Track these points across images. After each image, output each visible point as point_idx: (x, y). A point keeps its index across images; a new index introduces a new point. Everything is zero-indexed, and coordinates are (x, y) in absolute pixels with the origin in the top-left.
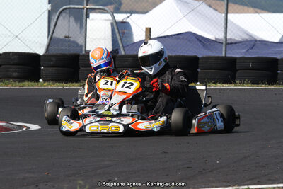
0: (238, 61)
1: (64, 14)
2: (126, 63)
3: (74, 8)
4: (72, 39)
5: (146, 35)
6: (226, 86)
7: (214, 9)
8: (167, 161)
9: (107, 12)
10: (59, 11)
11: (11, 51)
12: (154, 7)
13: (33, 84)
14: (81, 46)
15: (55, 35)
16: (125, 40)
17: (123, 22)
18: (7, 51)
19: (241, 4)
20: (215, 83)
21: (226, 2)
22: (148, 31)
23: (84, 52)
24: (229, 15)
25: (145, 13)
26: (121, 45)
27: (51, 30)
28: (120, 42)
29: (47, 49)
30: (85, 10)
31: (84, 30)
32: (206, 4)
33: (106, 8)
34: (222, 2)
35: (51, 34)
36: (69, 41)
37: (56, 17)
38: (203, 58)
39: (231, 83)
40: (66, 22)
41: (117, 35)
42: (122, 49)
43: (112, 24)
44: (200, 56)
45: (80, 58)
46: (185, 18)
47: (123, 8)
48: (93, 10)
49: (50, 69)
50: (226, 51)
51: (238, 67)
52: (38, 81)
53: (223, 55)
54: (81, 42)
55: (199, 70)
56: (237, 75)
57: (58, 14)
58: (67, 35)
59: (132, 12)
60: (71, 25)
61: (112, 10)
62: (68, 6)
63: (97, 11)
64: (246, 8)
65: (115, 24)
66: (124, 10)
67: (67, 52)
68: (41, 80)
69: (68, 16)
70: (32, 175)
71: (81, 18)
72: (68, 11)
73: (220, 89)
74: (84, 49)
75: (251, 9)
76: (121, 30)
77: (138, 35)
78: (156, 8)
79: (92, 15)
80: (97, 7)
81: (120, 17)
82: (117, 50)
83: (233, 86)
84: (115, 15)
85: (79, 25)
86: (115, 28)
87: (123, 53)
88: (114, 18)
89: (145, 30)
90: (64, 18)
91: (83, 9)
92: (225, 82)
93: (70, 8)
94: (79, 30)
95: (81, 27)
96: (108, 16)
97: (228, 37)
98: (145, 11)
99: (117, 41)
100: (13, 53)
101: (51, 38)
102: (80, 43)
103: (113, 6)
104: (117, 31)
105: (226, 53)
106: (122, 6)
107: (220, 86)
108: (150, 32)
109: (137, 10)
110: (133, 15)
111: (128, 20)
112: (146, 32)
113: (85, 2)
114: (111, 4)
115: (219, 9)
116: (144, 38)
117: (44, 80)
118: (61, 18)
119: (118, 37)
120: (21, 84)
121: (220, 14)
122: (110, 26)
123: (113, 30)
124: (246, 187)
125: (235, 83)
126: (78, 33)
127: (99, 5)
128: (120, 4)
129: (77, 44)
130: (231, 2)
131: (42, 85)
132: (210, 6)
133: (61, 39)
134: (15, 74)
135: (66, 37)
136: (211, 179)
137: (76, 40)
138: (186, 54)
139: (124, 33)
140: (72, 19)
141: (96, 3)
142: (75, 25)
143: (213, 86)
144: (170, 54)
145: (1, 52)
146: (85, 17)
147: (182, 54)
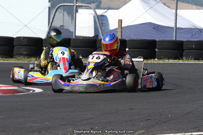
0: (184, 44)
1: (60, 10)
3: (67, 5)
4: (65, 28)
5: (118, 25)
6: (176, 61)
7: (168, 6)
8: (133, 115)
9: (91, 9)
10: (57, 7)
11: (22, 36)
12: (124, 5)
14: (73, 32)
15: (53, 24)
16: (103, 28)
17: (102, 16)
18: (19, 36)
19: (187, 3)
20: (168, 59)
21: (176, 1)
22: (120, 22)
23: (74, 37)
24: (178, 11)
25: (118, 9)
26: (100, 32)
27: (51, 21)
28: (100, 30)
31: (74, 21)
32: (162, 3)
33: (89, 5)
34: (173, 2)
35: (50, 24)
36: (64, 29)
37: (54, 12)
38: (160, 41)
39: (179, 59)
40: (62, 14)
41: (98, 25)
42: (101, 35)
43: (94, 17)
44: (157, 40)
45: (71, 41)
46: (146, 13)
47: (102, 5)
48: (81, 7)
50: (176, 36)
51: (185, 47)
53: (174, 39)
54: (72, 29)
55: (156, 50)
56: (184, 54)
57: (55, 10)
59: (108, 8)
60: (65, 18)
61: (94, 7)
62: (63, 4)
63: (84, 7)
64: (190, 5)
65: (96, 16)
69: (62, 11)
70: (36, 125)
71: (72, 12)
72: (62, 8)
73: (171, 63)
74: (74, 34)
75: (194, 7)
76: (101, 21)
77: (113, 25)
78: (127, 4)
79: (80, 11)
80: (84, 5)
81: (100, 12)
82: (98, 35)
83: (181, 62)
84: (96, 10)
85: (70, 18)
86: (97, 20)
88: (96, 12)
89: (118, 21)
90: (60, 12)
91: (74, 6)
92: (175, 59)
93: (64, 5)
94: (71, 21)
95: (72, 19)
96: (92, 11)
97: (177, 26)
98: (118, 7)
99: (98, 29)
100: (23, 37)
101: (51, 26)
102: (71, 31)
103: (95, 4)
104: (98, 22)
105: (176, 38)
106: (102, 4)
107: (171, 61)
108: (122, 23)
109: (112, 7)
111: (105, 14)
113: (75, 1)
114: (94, 2)
115: (171, 7)
116: (117, 27)
118: (58, 12)
119: (99, 26)
120: (29, 60)
121: (171, 10)
122: (92, 18)
123: (95, 21)
124: (190, 134)
125: (182, 59)
126: (70, 23)
127: (85, 4)
128: (100, 3)
129: (69, 31)
130: (180, 1)
132: (165, 4)
134: (24, 53)
135: (61, 26)
136: (165, 128)
137: (68, 28)
138: (147, 39)
139: (102, 23)
140: (65, 13)
141: (83, 0)
142: (68, 18)
143: (167, 61)
144: (136, 38)
145: (15, 37)
146: (75, 12)
147: (144, 39)
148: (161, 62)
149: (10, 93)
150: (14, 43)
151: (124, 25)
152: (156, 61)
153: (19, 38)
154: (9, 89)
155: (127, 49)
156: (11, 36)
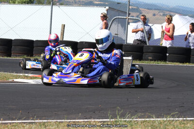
1: (115, 22)
2: (150, 50)
3: (121, 18)
4: (118, 36)
10: (113, 19)
11: (84, 41)
14: (124, 40)
23: (125, 44)
40: (117, 25)
45: (123, 46)
55: (191, 56)
58: (116, 33)
59: (154, 23)
60: (119, 28)
62: (118, 17)
69: (117, 23)
71: (124, 24)
72: (117, 20)
74: (125, 42)
77: (157, 34)
79: (130, 24)
87: (148, 45)
89: (161, 32)
90: (115, 24)
91: (126, 19)
94: (123, 31)
95: (125, 29)
102: (124, 39)
113: (127, 15)
116: (160, 37)
118: (113, 24)
129: (122, 39)
140: (120, 25)
142: (121, 28)
145: (78, 42)
146: (127, 23)
150: (78, 46)
153: (81, 43)
155: (168, 55)
156: (76, 41)
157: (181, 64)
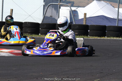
1: (50, 7)
2: (76, 28)
3: (54, 4)
4: (53, 17)
5: (84, 16)
6: (118, 38)
7: (114, 7)
9: (68, 6)
10: (48, 5)
12: (88, 5)
13: (36, 35)
15: (46, 15)
16: (75, 18)
17: (75, 11)
22: (85, 14)
24: (119, 9)
25: (84, 7)
26: (74, 20)
27: (45, 13)
28: (73, 19)
29: (43, 21)
30: (59, 5)
31: (58, 13)
33: (68, 5)
34: (117, 4)
36: (52, 18)
37: (47, 8)
38: (108, 26)
39: (120, 37)
40: (51, 9)
41: (72, 16)
43: (70, 11)
44: (107, 26)
45: (56, 25)
46: (101, 10)
47: (74, 5)
48: (62, 5)
49: (44, 30)
50: (118, 24)
52: (38, 34)
53: (117, 25)
55: (106, 31)
57: (47, 7)
58: (51, 15)
59: (78, 7)
60: (53, 11)
61: (70, 5)
62: (52, 3)
63: (64, 6)
65: (71, 11)
66: (76, 6)
67: (51, 23)
68: (40, 34)
69: (52, 7)
72: (52, 5)
73: (115, 40)
76: (74, 14)
77: (81, 16)
78: (89, 5)
79: (62, 7)
80: (64, 4)
81: (73, 9)
82: (72, 22)
83: (120, 39)
84: (72, 8)
85: (56, 11)
86: (72, 13)
87: (74, 23)
88: (71, 9)
89: (84, 14)
90: (50, 8)
91: (58, 5)
92: (117, 37)
93: (53, 4)
96: (69, 8)
97: (119, 18)
99: (72, 19)
100: (28, 22)
101: (44, 16)
103: (71, 4)
104: (72, 14)
105: (118, 25)
107: (115, 38)
108: (86, 15)
109: (81, 6)
110: (79, 8)
111: (77, 10)
112: (84, 15)
113: (59, 2)
116: (83, 18)
117: (41, 34)
118: (49, 8)
120: (31, 35)
122: (69, 12)
123: (70, 14)
126: (56, 14)
128: (73, 3)
131: (40, 36)
132: (111, 5)
133: (49, 17)
134: (29, 31)
135: (50, 16)
137: (55, 18)
138: (101, 25)
139: (75, 15)
140: (53, 9)
141: (63, 2)
143: (112, 38)
144: (94, 24)
146: (59, 8)
147: (99, 25)
148: (109, 38)
149: (19, 55)
150: (23, 25)
151: (87, 16)
152: (106, 38)
153: (26, 23)
154: (20, 53)
155: (89, 31)
157: (99, 38)
